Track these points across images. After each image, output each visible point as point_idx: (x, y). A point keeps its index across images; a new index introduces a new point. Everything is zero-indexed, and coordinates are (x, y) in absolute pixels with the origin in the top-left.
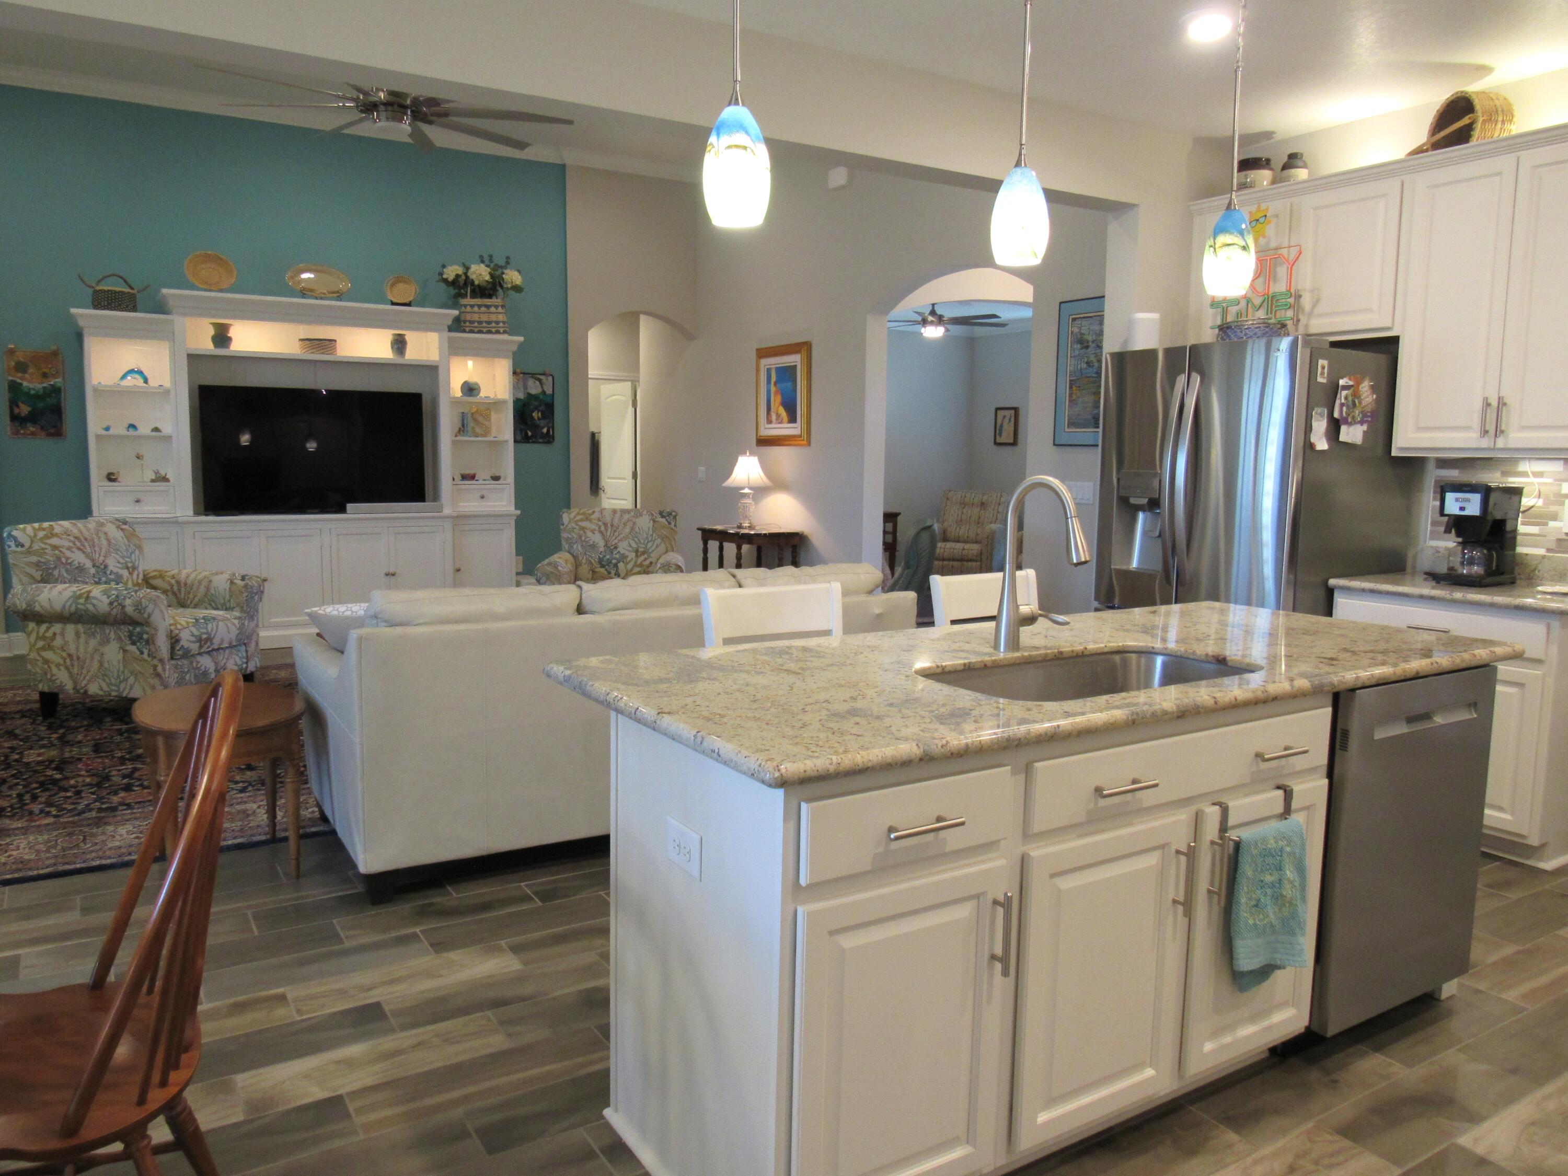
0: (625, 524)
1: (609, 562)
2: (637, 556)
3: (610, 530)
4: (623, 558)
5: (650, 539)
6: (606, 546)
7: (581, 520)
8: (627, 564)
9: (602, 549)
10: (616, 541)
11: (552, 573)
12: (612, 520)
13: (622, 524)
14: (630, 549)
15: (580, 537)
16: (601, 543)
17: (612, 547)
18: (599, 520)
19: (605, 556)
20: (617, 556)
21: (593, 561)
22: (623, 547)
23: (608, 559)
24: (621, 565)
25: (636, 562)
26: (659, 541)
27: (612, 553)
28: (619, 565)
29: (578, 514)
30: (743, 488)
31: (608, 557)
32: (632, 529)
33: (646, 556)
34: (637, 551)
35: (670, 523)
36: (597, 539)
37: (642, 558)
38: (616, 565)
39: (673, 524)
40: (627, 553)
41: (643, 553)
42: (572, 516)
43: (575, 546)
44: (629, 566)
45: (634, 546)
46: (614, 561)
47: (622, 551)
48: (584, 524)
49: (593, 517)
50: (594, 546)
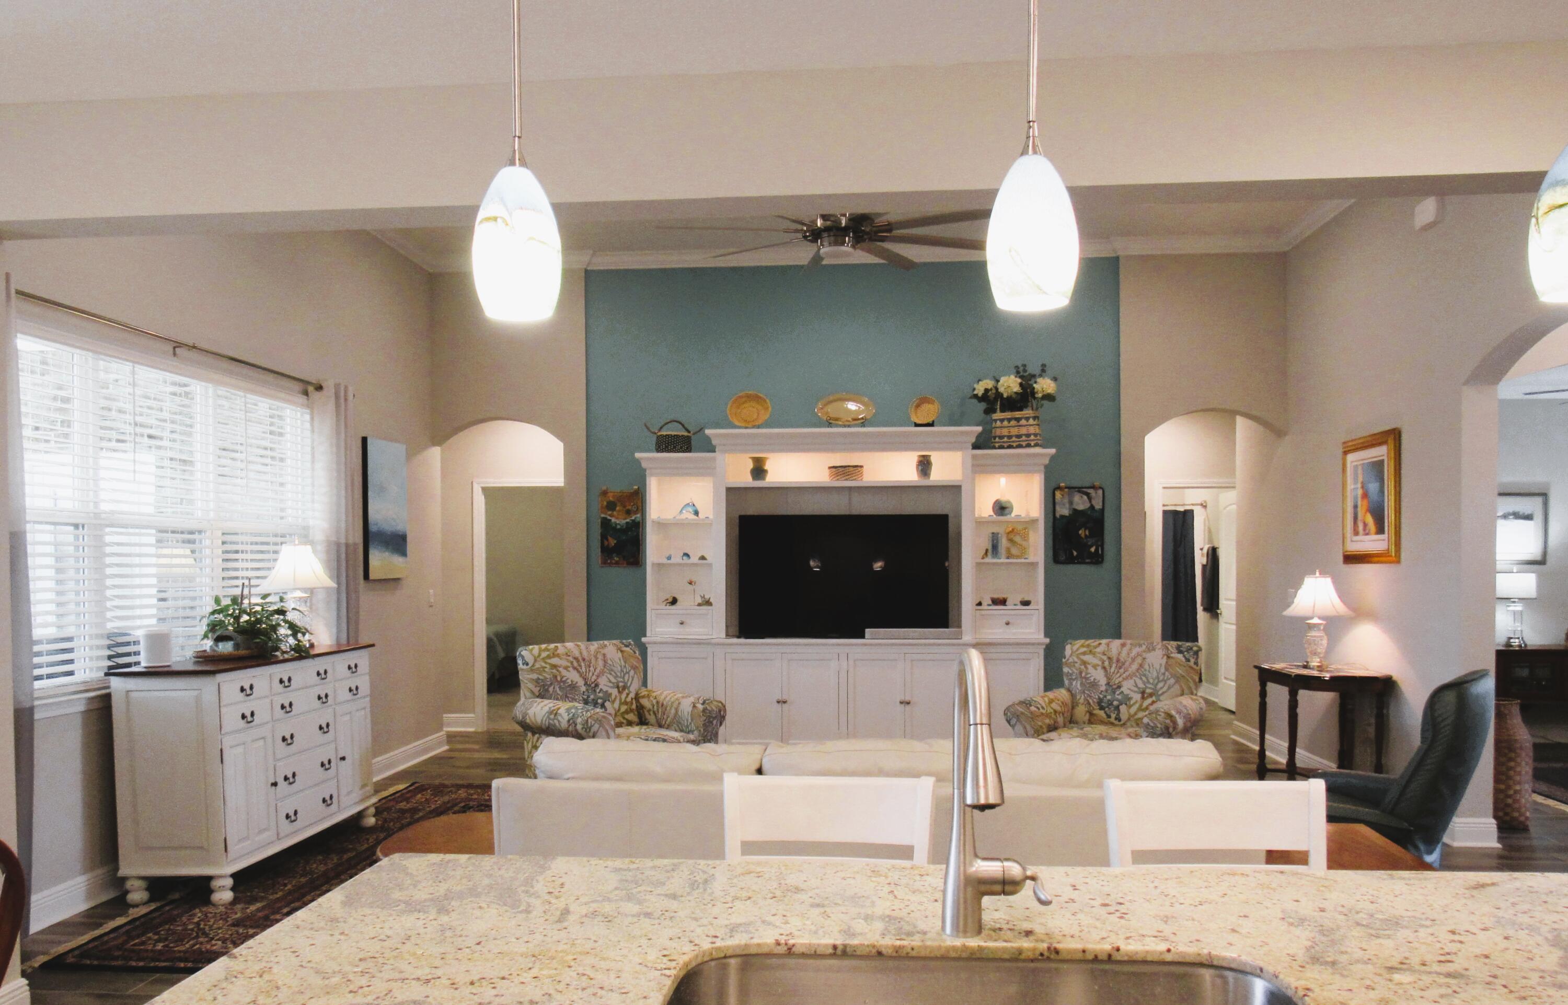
0: (1133, 660)
1: (1110, 703)
2: (1143, 698)
3: (1114, 665)
4: (1127, 700)
5: (1161, 678)
6: (1108, 684)
7: (1084, 653)
8: (1130, 707)
9: (1103, 688)
10: (1121, 679)
11: (1022, 713)
12: (1119, 654)
13: (1130, 660)
14: (1136, 689)
15: (1081, 673)
16: (1103, 681)
17: (1115, 687)
18: (1104, 654)
19: (1105, 696)
20: (1120, 697)
21: (1091, 701)
22: (1127, 687)
23: (1109, 700)
24: (1123, 708)
25: (1141, 705)
26: (1172, 681)
27: (1114, 693)
28: (1121, 707)
29: (1082, 646)
30: (1312, 618)
31: (1109, 697)
32: (1141, 666)
33: (1154, 698)
34: (1143, 693)
35: (1188, 660)
36: (1098, 676)
37: (1149, 701)
38: (1117, 708)
39: (1192, 661)
40: (1132, 694)
41: (1151, 695)
42: (1075, 648)
43: (1074, 683)
44: (1133, 710)
45: (1141, 685)
46: (1115, 703)
47: (1126, 692)
48: (1087, 658)
49: (1098, 650)
50: (1094, 685)
